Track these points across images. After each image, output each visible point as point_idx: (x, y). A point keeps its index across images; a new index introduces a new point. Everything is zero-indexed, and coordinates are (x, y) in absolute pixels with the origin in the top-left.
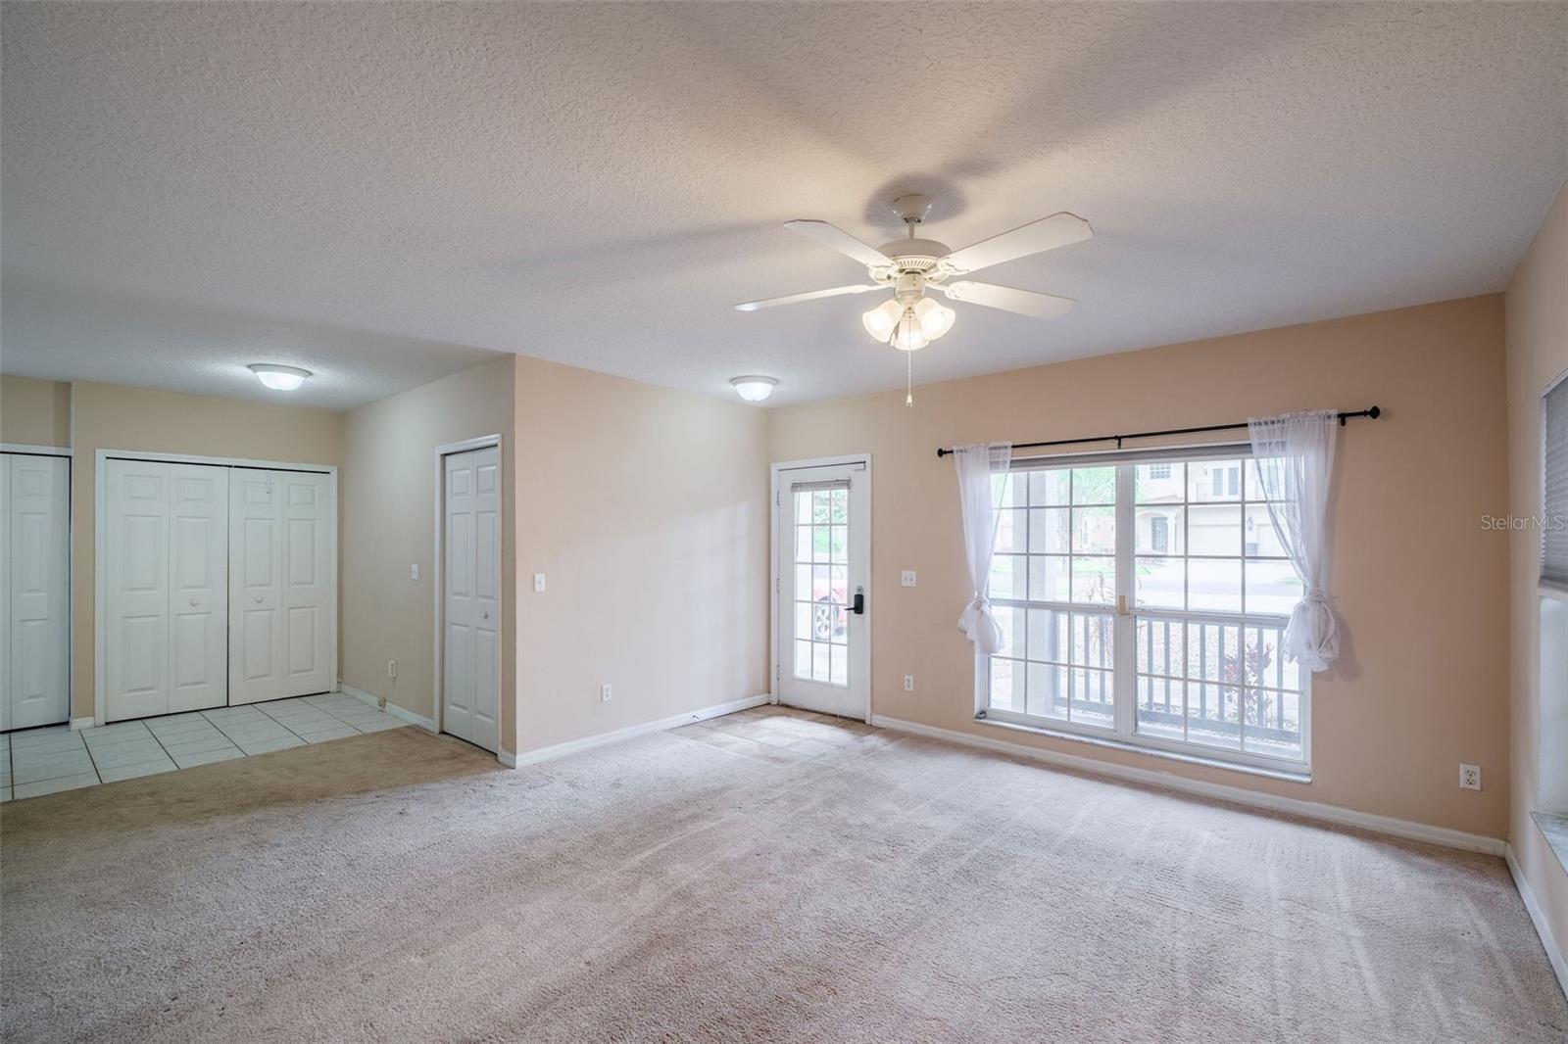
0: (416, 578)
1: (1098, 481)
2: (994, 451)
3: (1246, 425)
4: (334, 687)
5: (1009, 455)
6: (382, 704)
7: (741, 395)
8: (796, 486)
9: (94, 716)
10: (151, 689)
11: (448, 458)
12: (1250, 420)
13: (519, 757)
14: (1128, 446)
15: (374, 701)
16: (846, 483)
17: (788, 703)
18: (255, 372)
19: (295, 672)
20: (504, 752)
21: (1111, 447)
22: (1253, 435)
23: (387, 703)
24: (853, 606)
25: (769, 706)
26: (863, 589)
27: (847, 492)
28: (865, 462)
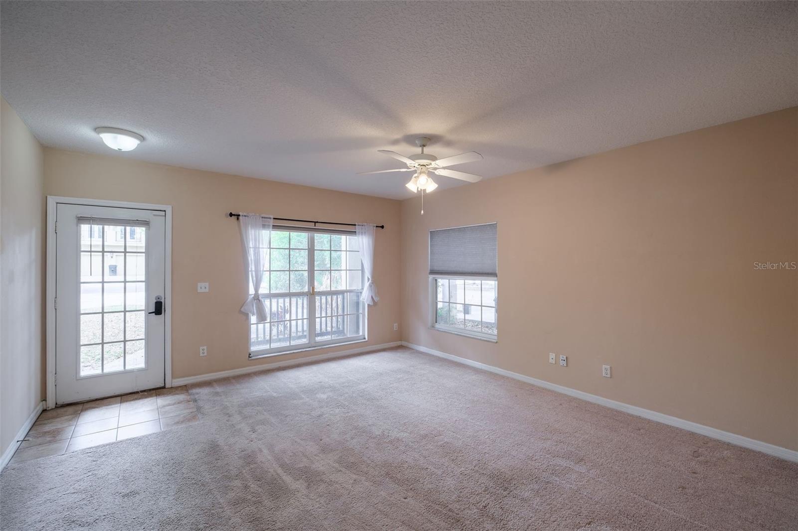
1: (300, 238)
2: (263, 219)
3: (355, 225)
5: (272, 222)
8: (81, 220)
12: (356, 224)
14: (318, 226)
16: (145, 223)
21: (312, 225)
22: (357, 229)
24: (154, 311)
25: (49, 414)
26: (162, 298)
27: (144, 229)
28: (165, 211)
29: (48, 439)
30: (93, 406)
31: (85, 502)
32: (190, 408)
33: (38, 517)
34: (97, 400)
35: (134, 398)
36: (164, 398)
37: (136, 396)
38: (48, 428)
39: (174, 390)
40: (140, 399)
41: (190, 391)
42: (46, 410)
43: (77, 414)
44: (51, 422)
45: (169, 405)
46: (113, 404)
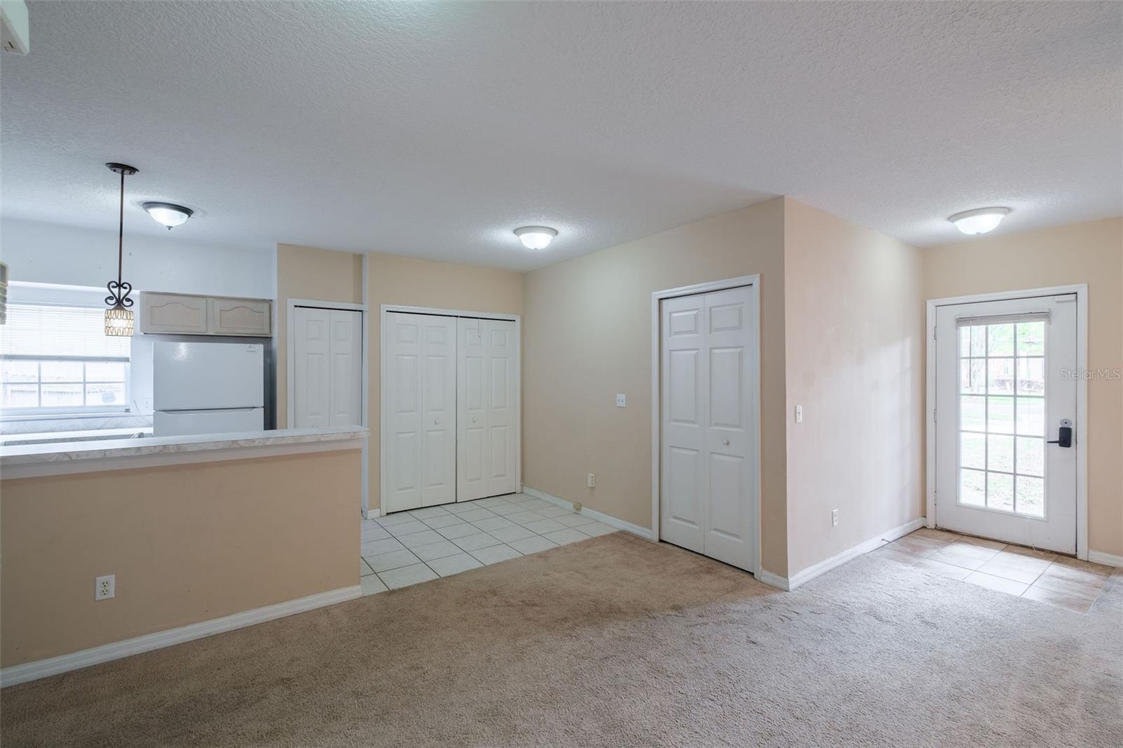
0: (623, 405)
4: (518, 489)
6: (578, 508)
7: (963, 231)
8: (961, 321)
9: (380, 508)
10: (412, 488)
11: (664, 301)
13: (791, 579)
15: (570, 506)
16: (1045, 315)
17: (948, 528)
18: (518, 236)
19: (496, 476)
20: (765, 572)
23: (582, 507)
24: (1058, 440)
25: (925, 532)
26: (1071, 423)
27: (1042, 323)
28: (1076, 293)
29: (908, 550)
30: (970, 542)
31: (891, 606)
32: (1087, 594)
33: (857, 595)
34: (978, 537)
35: (1022, 552)
36: (1062, 568)
37: (1027, 551)
38: (915, 542)
39: (1088, 565)
40: (1029, 556)
41: (1113, 577)
42: (925, 527)
43: (949, 542)
44: (922, 539)
45: (1062, 578)
46: (993, 548)
